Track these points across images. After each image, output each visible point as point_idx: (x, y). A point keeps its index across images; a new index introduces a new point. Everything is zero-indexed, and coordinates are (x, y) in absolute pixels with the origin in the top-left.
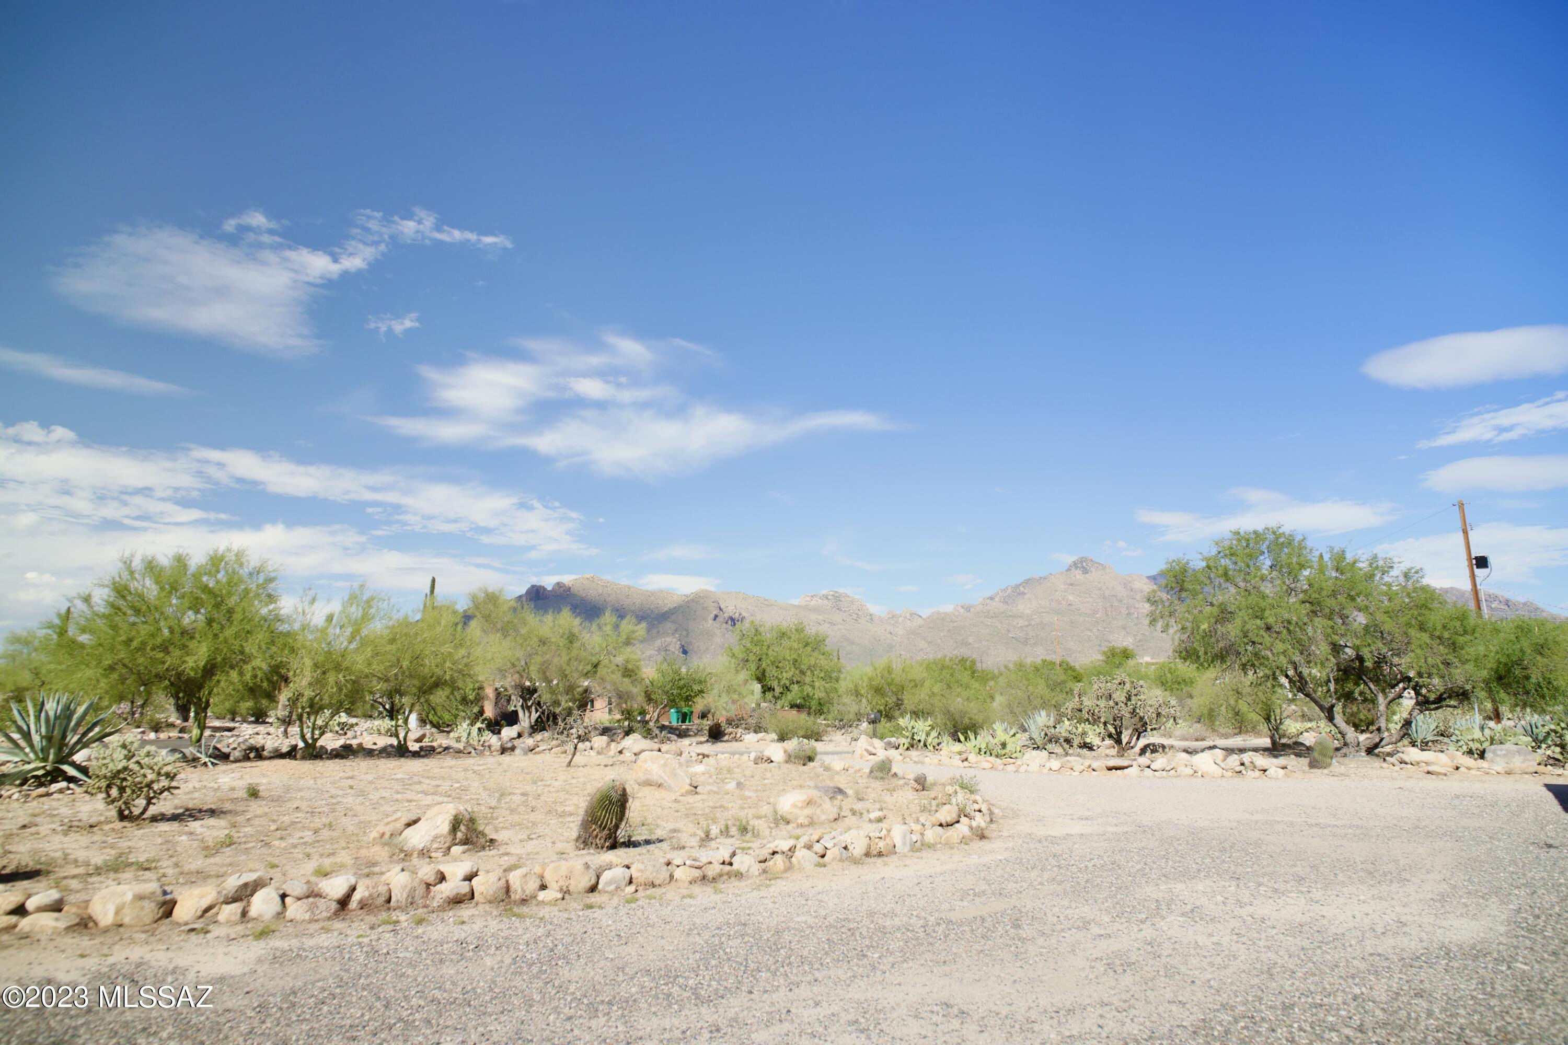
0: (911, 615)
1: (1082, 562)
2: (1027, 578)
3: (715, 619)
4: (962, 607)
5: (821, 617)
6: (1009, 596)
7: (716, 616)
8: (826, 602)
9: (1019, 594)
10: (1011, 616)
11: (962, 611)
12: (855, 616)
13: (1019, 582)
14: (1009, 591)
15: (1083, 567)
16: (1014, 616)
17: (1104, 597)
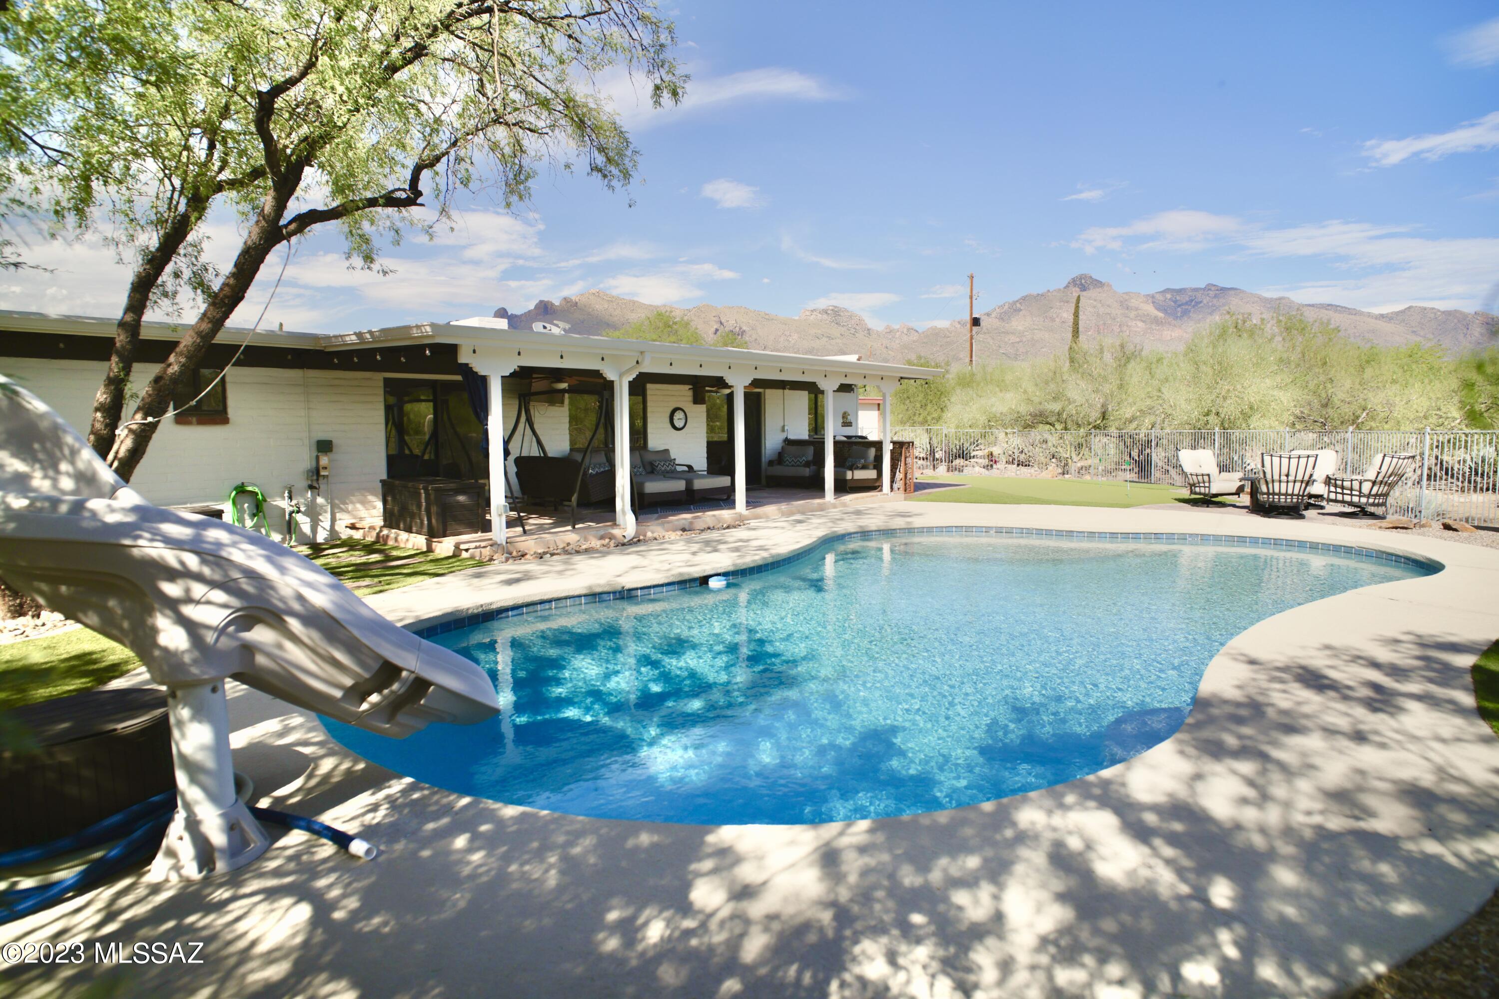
0: (908, 329)
1: (1081, 279)
2: (1025, 294)
3: (715, 333)
4: (959, 323)
5: (819, 332)
6: (1005, 312)
7: (717, 330)
8: (825, 316)
9: (1015, 310)
10: (1003, 332)
11: (958, 326)
12: (853, 331)
13: (1016, 299)
14: (1006, 307)
15: (1082, 284)
16: (1007, 333)
17: (1098, 315)
